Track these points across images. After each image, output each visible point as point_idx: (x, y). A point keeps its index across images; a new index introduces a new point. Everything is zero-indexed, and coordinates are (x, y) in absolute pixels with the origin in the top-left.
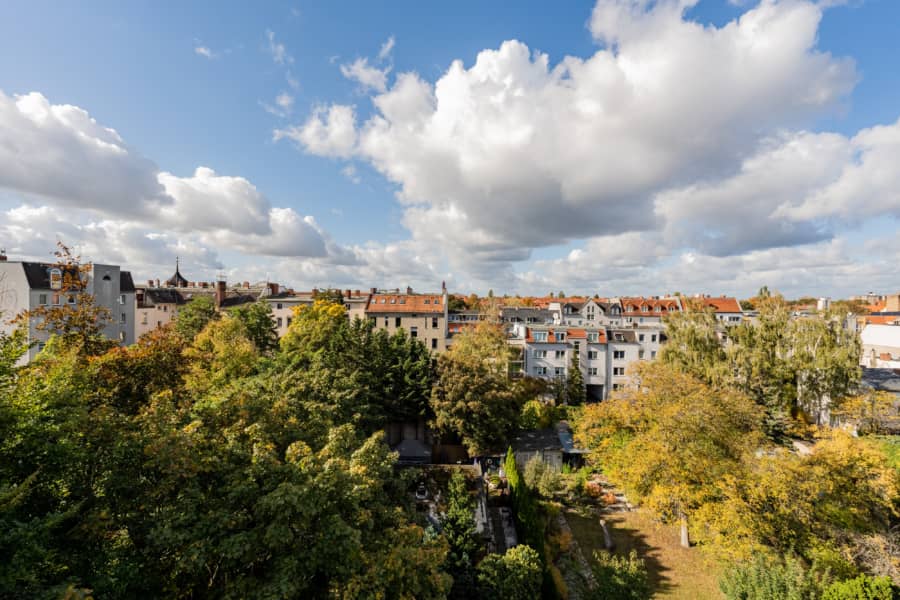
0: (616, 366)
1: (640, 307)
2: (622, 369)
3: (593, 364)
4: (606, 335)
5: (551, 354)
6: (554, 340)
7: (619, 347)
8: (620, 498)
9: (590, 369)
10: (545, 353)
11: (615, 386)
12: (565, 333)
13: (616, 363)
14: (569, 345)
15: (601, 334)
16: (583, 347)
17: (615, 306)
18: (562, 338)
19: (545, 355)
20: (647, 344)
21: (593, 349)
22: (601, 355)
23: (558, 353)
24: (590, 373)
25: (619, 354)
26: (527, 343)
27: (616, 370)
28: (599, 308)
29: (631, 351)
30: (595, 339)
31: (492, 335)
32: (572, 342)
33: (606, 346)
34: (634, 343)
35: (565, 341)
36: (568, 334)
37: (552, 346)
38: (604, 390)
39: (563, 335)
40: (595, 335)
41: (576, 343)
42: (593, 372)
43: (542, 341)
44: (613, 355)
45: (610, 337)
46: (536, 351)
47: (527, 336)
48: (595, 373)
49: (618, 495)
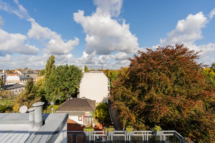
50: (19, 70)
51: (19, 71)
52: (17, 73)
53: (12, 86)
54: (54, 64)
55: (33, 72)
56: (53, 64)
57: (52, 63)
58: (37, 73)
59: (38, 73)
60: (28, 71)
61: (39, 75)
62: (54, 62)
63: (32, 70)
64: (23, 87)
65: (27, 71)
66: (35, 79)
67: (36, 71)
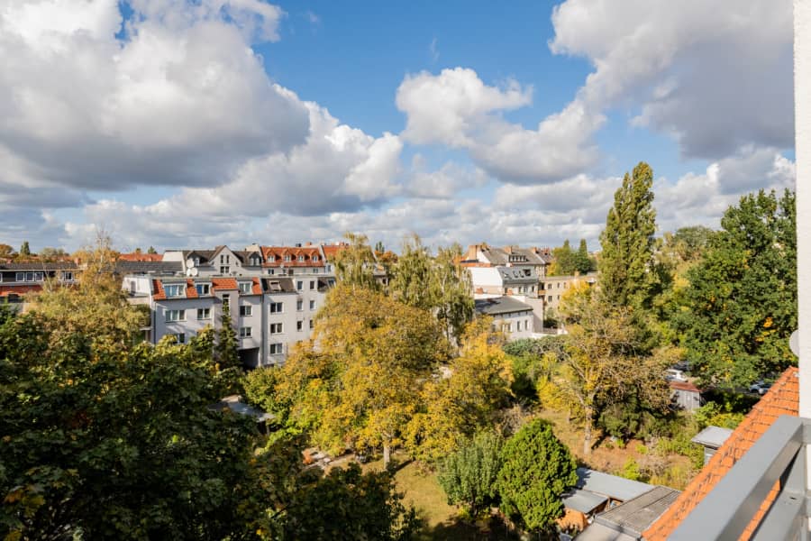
0: (273, 323)
1: (282, 256)
2: (280, 325)
3: (247, 322)
4: (261, 284)
5: (191, 313)
6: (197, 295)
7: (276, 299)
8: (316, 456)
9: (243, 329)
10: (182, 313)
11: (273, 347)
12: (211, 285)
13: (273, 318)
14: (215, 299)
15: (255, 284)
16: (234, 303)
17: (255, 255)
18: (206, 291)
19: (182, 317)
20: (306, 292)
21: (246, 303)
22: (256, 309)
23: (200, 312)
24: (242, 335)
25: (276, 307)
26: (157, 300)
27: (273, 326)
28: (235, 257)
29: (288, 301)
30: (248, 290)
31: (104, 289)
32: (220, 295)
33: (262, 297)
34: (292, 292)
35: (210, 294)
36: (214, 285)
37: (193, 303)
38: (259, 355)
39: (206, 287)
40: (248, 285)
41: (225, 296)
42: (247, 332)
43: (177, 296)
44: (269, 307)
45: (265, 286)
46: (168, 313)
47: (156, 291)
48: (249, 334)
49: (313, 454)
50: (483, 251)
51: (481, 253)
52: (476, 261)
53: (494, 306)
54: (646, 211)
55: (528, 257)
56: (641, 207)
57: (638, 205)
58: (542, 265)
59: (548, 264)
60: (510, 253)
61: (550, 272)
62: (650, 198)
63: (522, 251)
64: (529, 312)
65: (506, 254)
66: (550, 286)
67: (537, 252)
